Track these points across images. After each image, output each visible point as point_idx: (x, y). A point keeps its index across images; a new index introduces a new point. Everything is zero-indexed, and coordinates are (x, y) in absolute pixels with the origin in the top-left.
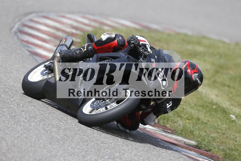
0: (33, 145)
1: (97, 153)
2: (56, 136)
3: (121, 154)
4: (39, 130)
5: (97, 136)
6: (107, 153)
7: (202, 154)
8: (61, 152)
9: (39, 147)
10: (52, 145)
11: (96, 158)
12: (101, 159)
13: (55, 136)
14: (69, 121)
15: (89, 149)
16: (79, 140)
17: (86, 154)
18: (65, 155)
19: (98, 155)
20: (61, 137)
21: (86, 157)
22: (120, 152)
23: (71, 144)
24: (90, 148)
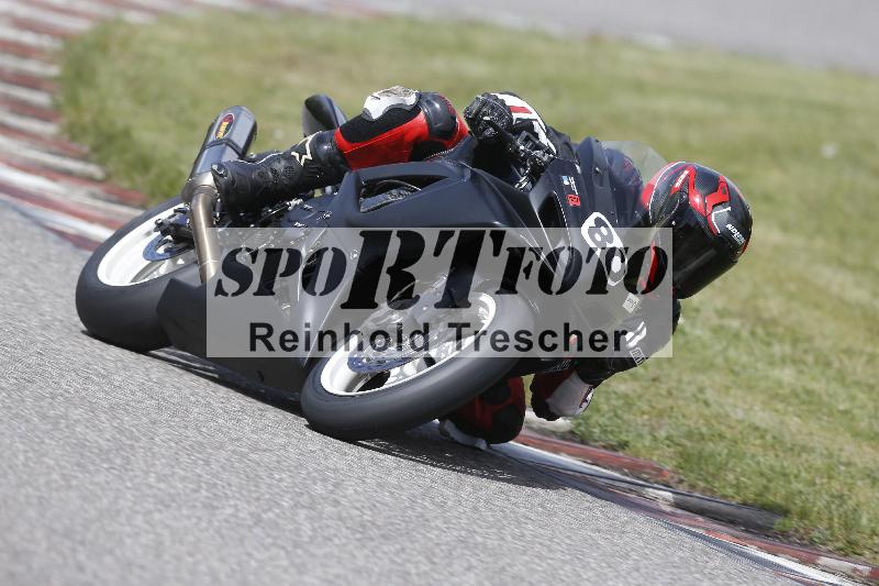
0: (25, 477)
1: (249, 491)
2: (91, 436)
3: (331, 488)
4: (27, 421)
5: (229, 424)
6: (281, 484)
7: (599, 462)
8: (129, 496)
9: (48, 483)
10: (89, 472)
11: (253, 509)
12: (270, 509)
13: (88, 437)
14: (116, 377)
15: (217, 478)
16: (173, 444)
17: (215, 495)
18: (146, 505)
19: (254, 495)
20: (108, 440)
21: (217, 508)
22: (324, 480)
23: (153, 465)
24: (218, 472)
